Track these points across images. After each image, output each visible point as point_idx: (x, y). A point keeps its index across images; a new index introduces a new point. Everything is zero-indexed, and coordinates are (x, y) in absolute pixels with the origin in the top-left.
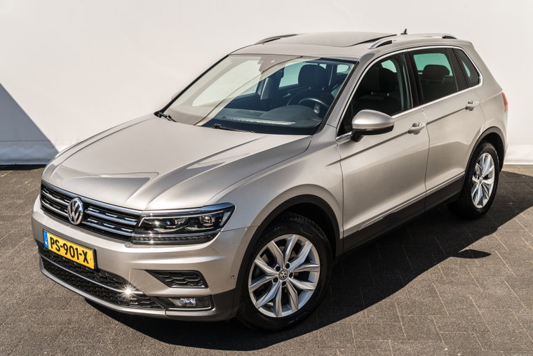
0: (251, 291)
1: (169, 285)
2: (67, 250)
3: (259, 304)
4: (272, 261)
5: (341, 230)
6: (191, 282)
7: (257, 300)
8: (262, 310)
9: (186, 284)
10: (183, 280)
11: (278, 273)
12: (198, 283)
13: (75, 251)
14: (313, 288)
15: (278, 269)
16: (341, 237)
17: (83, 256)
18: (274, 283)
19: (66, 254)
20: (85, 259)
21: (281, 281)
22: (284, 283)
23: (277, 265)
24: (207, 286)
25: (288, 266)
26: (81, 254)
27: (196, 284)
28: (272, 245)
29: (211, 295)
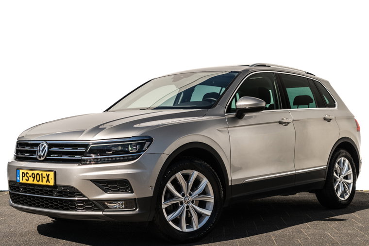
0: (164, 207)
1: (106, 191)
2: (34, 178)
3: (169, 218)
4: (179, 188)
5: (230, 179)
6: (121, 189)
7: (168, 216)
8: (171, 223)
9: (118, 191)
10: (116, 187)
11: (183, 198)
12: (127, 188)
13: (41, 176)
14: (209, 214)
15: (183, 195)
16: (230, 184)
17: (46, 178)
18: (180, 205)
19: (33, 181)
20: (48, 180)
21: (186, 205)
22: (188, 207)
23: (183, 192)
24: (132, 192)
25: (190, 195)
26: (44, 177)
27: (125, 191)
28: (179, 176)
29: (135, 199)
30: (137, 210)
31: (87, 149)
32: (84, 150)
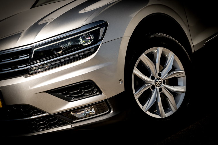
0: (136, 97)
1: (69, 100)
3: (145, 108)
4: (146, 71)
5: (192, 45)
6: (86, 92)
7: (143, 105)
8: (148, 113)
9: (83, 95)
10: (80, 92)
11: (154, 81)
12: (93, 90)
14: (184, 90)
15: (153, 78)
16: (193, 52)
18: (152, 90)
21: (158, 88)
22: (160, 90)
23: (152, 75)
24: (101, 93)
25: (160, 75)
27: (92, 93)
28: (143, 57)
29: (106, 100)
30: (112, 112)
31: (30, 55)
32: (28, 57)
